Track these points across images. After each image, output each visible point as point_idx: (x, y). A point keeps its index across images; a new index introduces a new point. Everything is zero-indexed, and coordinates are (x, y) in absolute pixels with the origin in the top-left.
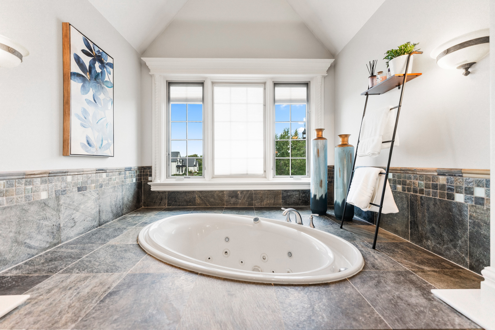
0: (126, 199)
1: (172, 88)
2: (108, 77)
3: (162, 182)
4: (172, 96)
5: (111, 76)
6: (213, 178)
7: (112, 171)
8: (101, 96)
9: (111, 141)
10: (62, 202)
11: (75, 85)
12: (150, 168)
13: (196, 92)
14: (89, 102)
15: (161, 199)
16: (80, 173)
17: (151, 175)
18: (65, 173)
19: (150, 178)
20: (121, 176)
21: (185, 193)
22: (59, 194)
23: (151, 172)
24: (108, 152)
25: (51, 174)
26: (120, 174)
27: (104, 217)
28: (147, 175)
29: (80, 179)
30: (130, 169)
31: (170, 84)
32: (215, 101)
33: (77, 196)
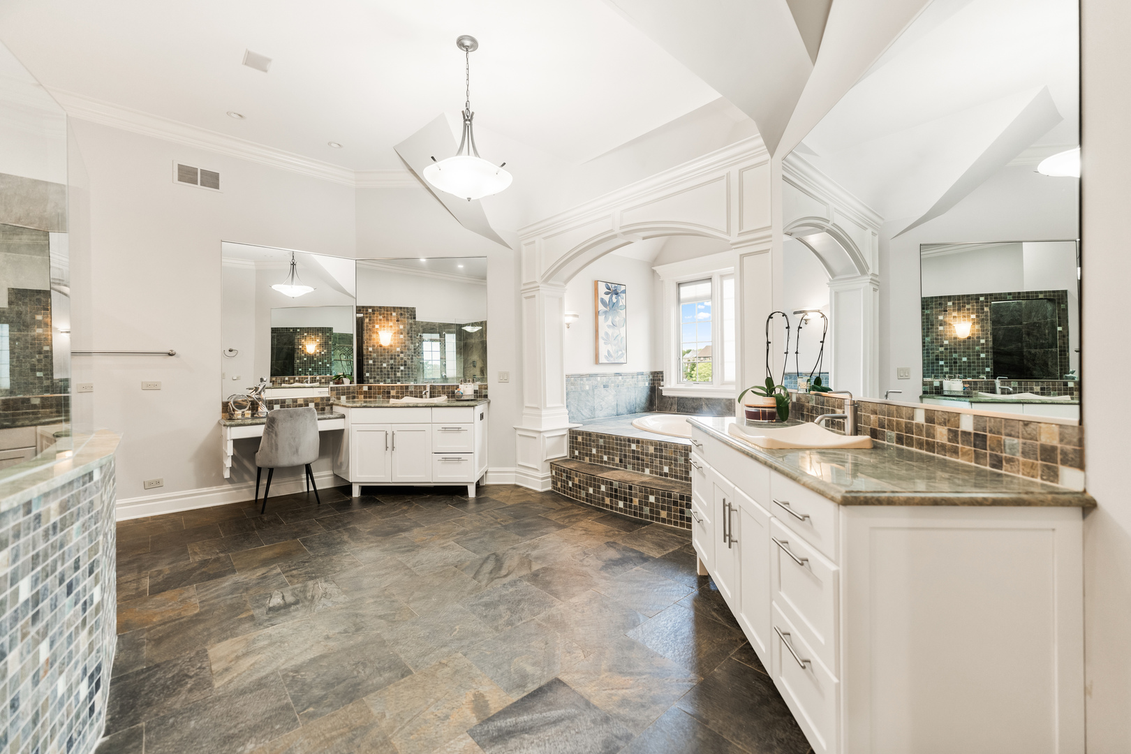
0: (638, 399)
1: (682, 289)
2: (622, 302)
3: (672, 387)
4: (683, 296)
5: (624, 301)
6: (723, 384)
7: (626, 375)
8: (617, 319)
9: (624, 352)
10: (595, 393)
11: (601, 318)
12: (662, 373)
13: (704, 289)
14: (609, 326)
15: (672, 404)
16: (604, 375)
17: (663, 380)
18: (596, 375)
19: (662, 383)
20: (634, 379)
21: (693, 399)
22: (594, 388)
23: (662, 377)
24: (622, 360)
25: (591, 376)
26: (632, 378)
27: (621, 411)
28: (659, 380)
29: (605, 379)
30: (642, 374)
31: (679, 285)
32: (725, 297)
33: (603, 390)
